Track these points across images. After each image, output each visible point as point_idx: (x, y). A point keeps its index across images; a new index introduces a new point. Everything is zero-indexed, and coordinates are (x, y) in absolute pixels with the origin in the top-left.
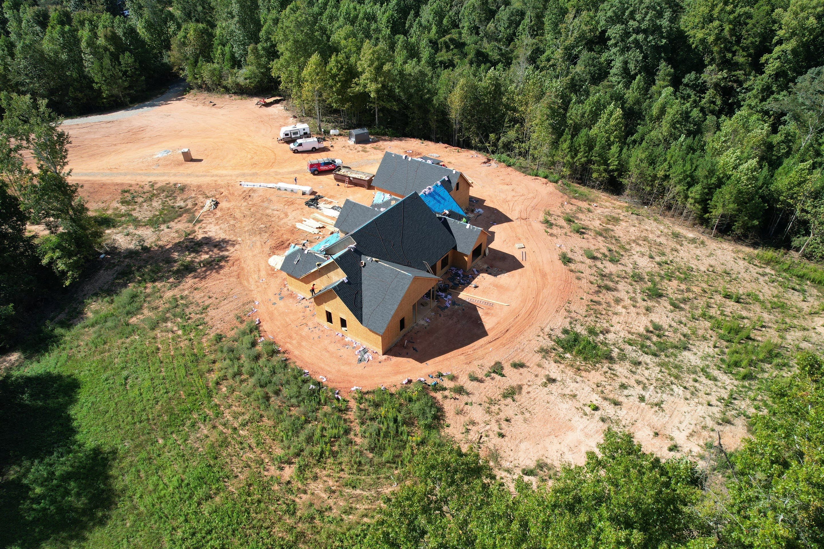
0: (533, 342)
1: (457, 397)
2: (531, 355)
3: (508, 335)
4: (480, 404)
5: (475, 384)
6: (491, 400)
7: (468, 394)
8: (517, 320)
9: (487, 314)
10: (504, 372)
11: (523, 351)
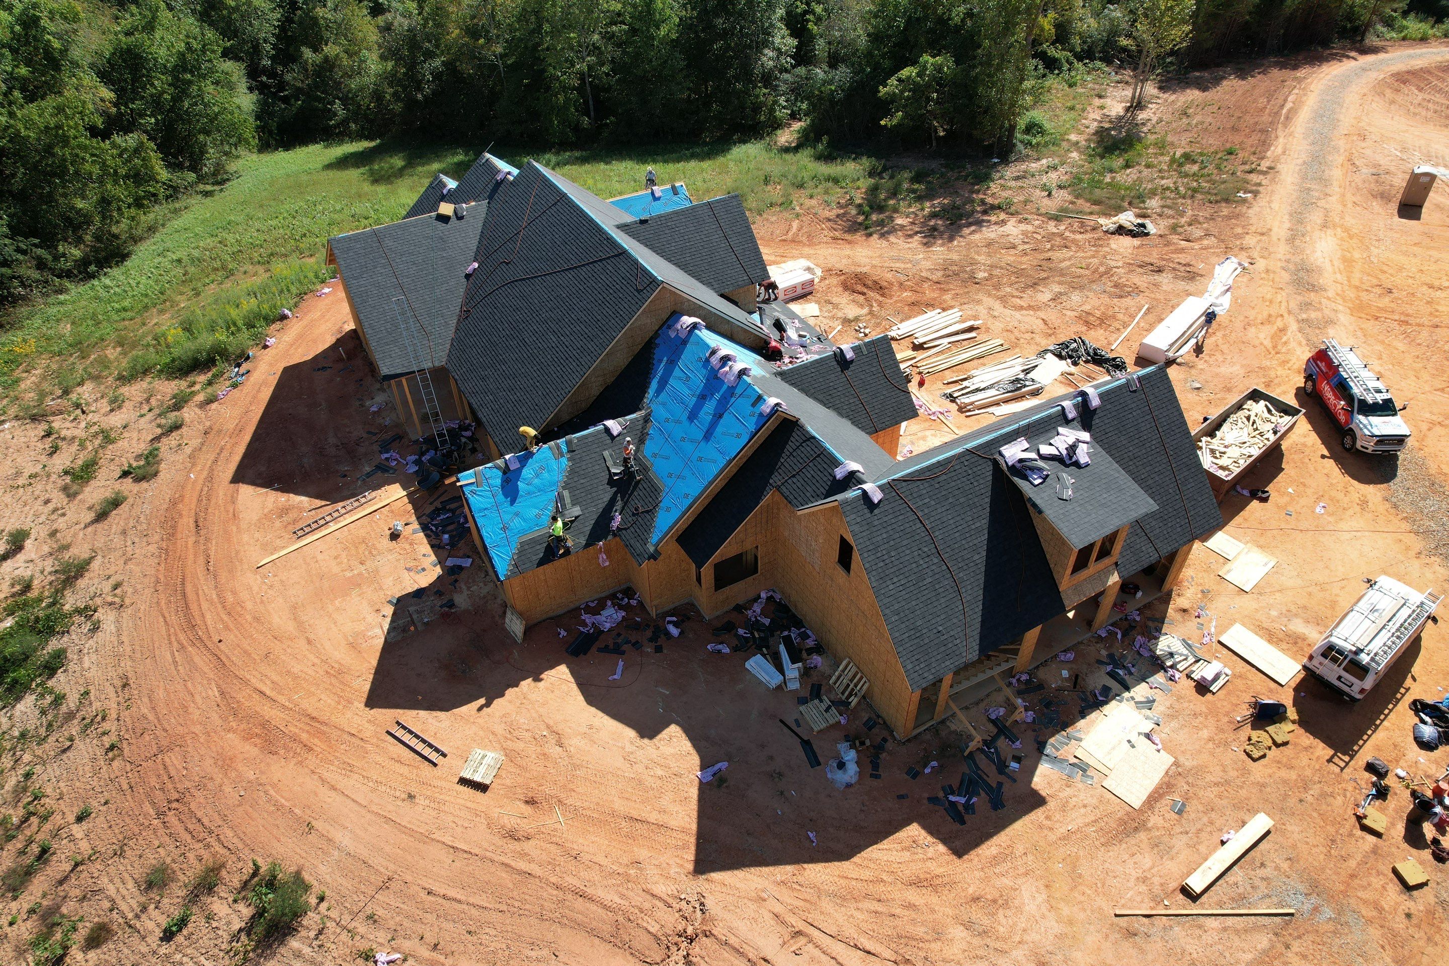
0: (116, 567)
3: (187, 521)
9: (286, 511)
10: (128, 480)
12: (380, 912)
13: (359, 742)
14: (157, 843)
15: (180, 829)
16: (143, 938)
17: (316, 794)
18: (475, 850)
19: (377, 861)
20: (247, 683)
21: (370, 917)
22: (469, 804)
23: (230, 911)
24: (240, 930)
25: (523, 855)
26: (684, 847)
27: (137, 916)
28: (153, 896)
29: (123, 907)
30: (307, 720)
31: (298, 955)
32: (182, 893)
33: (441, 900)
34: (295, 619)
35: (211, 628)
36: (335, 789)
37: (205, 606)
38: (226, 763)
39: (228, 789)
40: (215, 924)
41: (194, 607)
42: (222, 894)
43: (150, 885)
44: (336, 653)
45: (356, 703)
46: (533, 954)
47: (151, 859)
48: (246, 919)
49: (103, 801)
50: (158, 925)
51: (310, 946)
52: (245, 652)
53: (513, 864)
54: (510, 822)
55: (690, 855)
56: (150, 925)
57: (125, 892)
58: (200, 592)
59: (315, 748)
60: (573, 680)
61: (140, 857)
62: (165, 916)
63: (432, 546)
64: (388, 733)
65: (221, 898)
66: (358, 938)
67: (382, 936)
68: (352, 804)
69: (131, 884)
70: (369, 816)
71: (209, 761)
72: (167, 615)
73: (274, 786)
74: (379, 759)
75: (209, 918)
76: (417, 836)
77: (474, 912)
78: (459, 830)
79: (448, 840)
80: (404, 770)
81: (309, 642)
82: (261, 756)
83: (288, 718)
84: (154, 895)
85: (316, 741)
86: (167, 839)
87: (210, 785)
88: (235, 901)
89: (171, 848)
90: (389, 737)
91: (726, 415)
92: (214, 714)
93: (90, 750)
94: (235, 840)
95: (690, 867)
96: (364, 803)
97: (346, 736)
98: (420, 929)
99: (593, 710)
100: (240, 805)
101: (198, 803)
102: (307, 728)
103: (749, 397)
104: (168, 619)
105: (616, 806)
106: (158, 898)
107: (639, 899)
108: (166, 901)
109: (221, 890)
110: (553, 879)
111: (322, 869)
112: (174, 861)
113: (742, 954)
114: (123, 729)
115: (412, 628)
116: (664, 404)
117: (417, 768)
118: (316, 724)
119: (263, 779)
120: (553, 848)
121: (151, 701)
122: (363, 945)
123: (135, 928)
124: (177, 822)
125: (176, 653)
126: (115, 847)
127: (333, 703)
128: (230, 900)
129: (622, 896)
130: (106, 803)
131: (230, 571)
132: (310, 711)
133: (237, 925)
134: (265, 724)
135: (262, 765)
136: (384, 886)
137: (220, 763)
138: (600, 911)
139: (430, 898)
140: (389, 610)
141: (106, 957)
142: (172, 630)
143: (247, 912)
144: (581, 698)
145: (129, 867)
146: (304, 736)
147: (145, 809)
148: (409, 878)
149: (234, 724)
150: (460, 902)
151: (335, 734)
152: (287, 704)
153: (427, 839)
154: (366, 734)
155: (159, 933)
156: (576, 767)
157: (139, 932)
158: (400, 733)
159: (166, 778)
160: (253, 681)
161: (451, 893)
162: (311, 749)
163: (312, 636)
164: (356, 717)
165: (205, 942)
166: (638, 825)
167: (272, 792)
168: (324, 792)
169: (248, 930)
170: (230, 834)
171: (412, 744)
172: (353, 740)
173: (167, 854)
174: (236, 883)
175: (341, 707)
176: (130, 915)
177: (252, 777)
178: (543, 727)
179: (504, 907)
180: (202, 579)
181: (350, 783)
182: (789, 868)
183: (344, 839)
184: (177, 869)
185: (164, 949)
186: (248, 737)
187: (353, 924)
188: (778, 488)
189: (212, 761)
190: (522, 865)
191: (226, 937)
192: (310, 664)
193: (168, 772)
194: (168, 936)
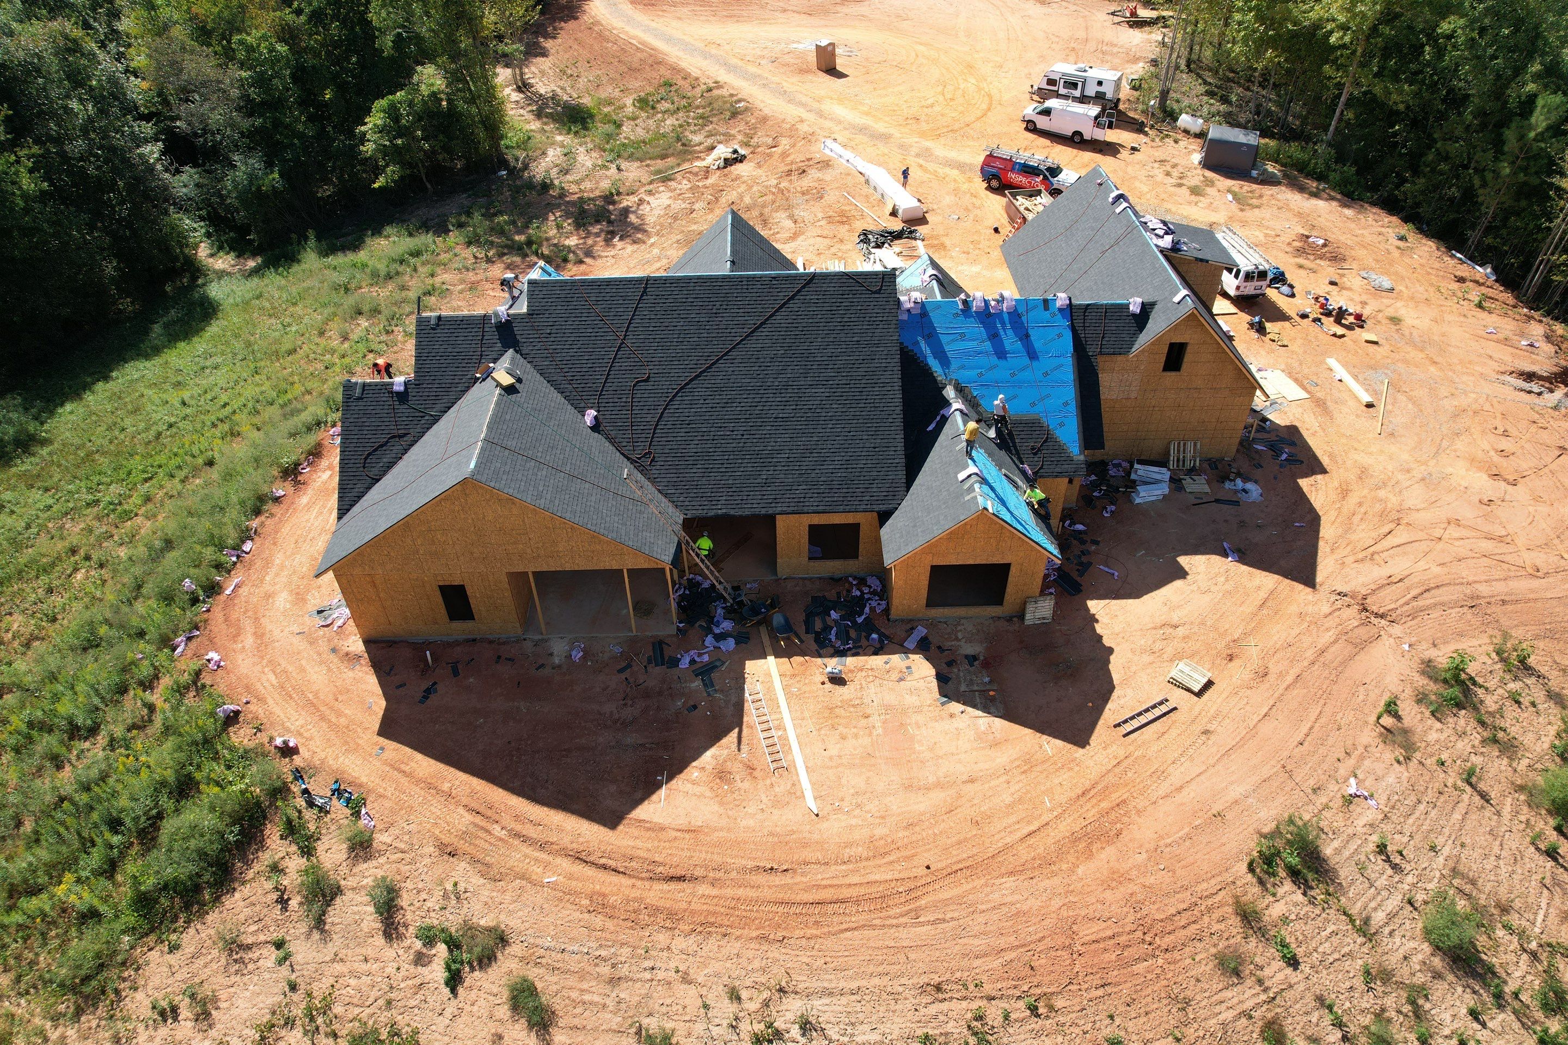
0: (690, 996)
1: (294, 903)
2: (616, 1021)
3: (657, 893)
4: (293, 987)
5: (371, 920)
6: (325, 1011)
7: (319, 923)
8: (761, 879)
9: (722, 775)
10: (473, 978)
11: (614, 981)
12: (1312, 782)
13: (1130, 760)
14: (1189, 961)
15: (1182, 933)
16: (1291, 986)
17: (1182, 804)
18: (1271, 702)
19: (1266, 772)
20: (1007, 848)
21: (1314, 791)
22: (1224, 696)
23: (1283, 902)
24: (1305, 894)
25: (1281, 675)
26: (1293, 588)
27: (1266, 990)
28: (1247, 972)
29: (1249, 1004)
30: (1082, 800)
31: (1338, 851)
32: (1253, 942)
33: (1309, 738)
34: (928, 789)
35: (897, 876)
36: (1181, 787)
37: (855, 879)
38: (1116, 879)
39: (1151, 880)
40: (1293, 917)
41: (846, 893)
42: (1264, 905)
43: (1237, 973)
44: (998, 760)
45: (1077, 755)
46: (1361, 697)
47: (1207, 968)
48: (1295, 888)
49: (1108, 1021)
50: (1280, 970)
51: (1332, 840)
52: (959, 843)
53: (1287, 683)
54: (1247, 675)
55: (1300, 587)
56: (1280, 976)
57: (1235, 1000)
58: (824, 882)
59: (1125, 797)
60: (1107, 601)
61: (1198, 980)
62: (1273, 962)
63: (876, 653)
64: (1125, 736)
65: (1268, 906)
66: (1331, 804)
67: (1332, 787)
68: (1202, 777)
69: (1228, 994)
70: (1218, 767)
71: (1108, 895)
72: (844, 926)
73: (1161, 837)
74: (1155, 748)
75: (1285, 920)
76: (1248, 736)
77: (1323, 720)
78: (1248, 708)
79: (1256, 718)
80: (1174, 733)
81: (972, 781)
82: (1119, 845)
83: (1076, 815)
84: (1247, 969)
85: (1114, 796)
86: (1187, 949)
87: (1140, 897)
88: (1274, 895)
89: (1200, 945)
90: (1132, 736)
91: (1031, 332)
92: (1042, 884)
93: (1022, 1037)
94: (1213, 882)
95: (1309, 590)
96: (1204, 768)
97: (1117, 770)
98: (1331, 759)
99: (1146, 598)
100: (1174, 872)
101: (1154, 911)
102: (1094, 801)
103: (1035, 307)
104: (854, 925)
105: (1248, 611)
106: (1252, 967)
107: (1331, 622)
108: (1258, 959)
109: (1261, 904)
110: (1306, 663)
111: (1263, 814)
112: (1215, 945)
113: (1383, 586)
114: (1011, 992)
115: (991, 693)
116: (963, 367)
117: (1174, 722)
118: (1092, 793)
119: (1152, 846)
120: (1278, 656)
121: (986, 955)
122: (1338, 802)
123: (1277, 993)
124: (1172, 937)
125: (921, 919)
126: (1174, 1010)
127: (1071, 773)
128: (1271, 899)
129: (1328, 630)
130: (1111, 1017)
131: (805, 845)
132: (1073, 795)
133: (1298, 897)
134: (1074, 839)
135: (1130, 845)
136: (1290, 774)
137: (1114, 884)
138: (1337, 646)
139: (1306, 744)
140: (956, 707)
141: (1299, 1027)
142: (877, 922)
143: (1288, 886)
144: (1130, 601)
145: (1207, 994)
146: (1104, 805)
147: (1141, 971)
148: (1286, 754)
149: (1064, 866)
150: (1311, 728)
151: (1110, 778)
152: (1055, 813)
153: (1253, 731)
154: (1121, 753)
155: (1289, 971)
156: (1203, 623)
157: (1283, 990)
158: (1128, 727)
159: (1112, 942)
160: (1008, 840)
161: (1305, 730)
162: (1124, 801)
163: (965, 777)
164: (1096, 758)
165: (1309, 928)
166: (1269, 604)
167: (1169, 841)
168: (1180, 798)
169: (1306, 887)
170: (1205, 885)
171: (1145, 721)
172: (1124, 764)
173: (1205, 952)
174: (1256, 889)
175: (1077, 769)
176: (1263, 997)
177: (1144, 856)
178: (1154, 632)
179: (1322, 702)
180: (798, 879)
181: (1177, 775)
182: (1321, 544)
183: (1237, 791)
184: (1226, 943)
185: (1305, 968)
186: (1089, 854)
187: (1318, 804)
188: (1101, 353)
189: (1108, 892)
190: (1290, 679)
191: (1309, 908)
192: (1005, 785)
193: (1104, 939)
194: (1293, 962)
